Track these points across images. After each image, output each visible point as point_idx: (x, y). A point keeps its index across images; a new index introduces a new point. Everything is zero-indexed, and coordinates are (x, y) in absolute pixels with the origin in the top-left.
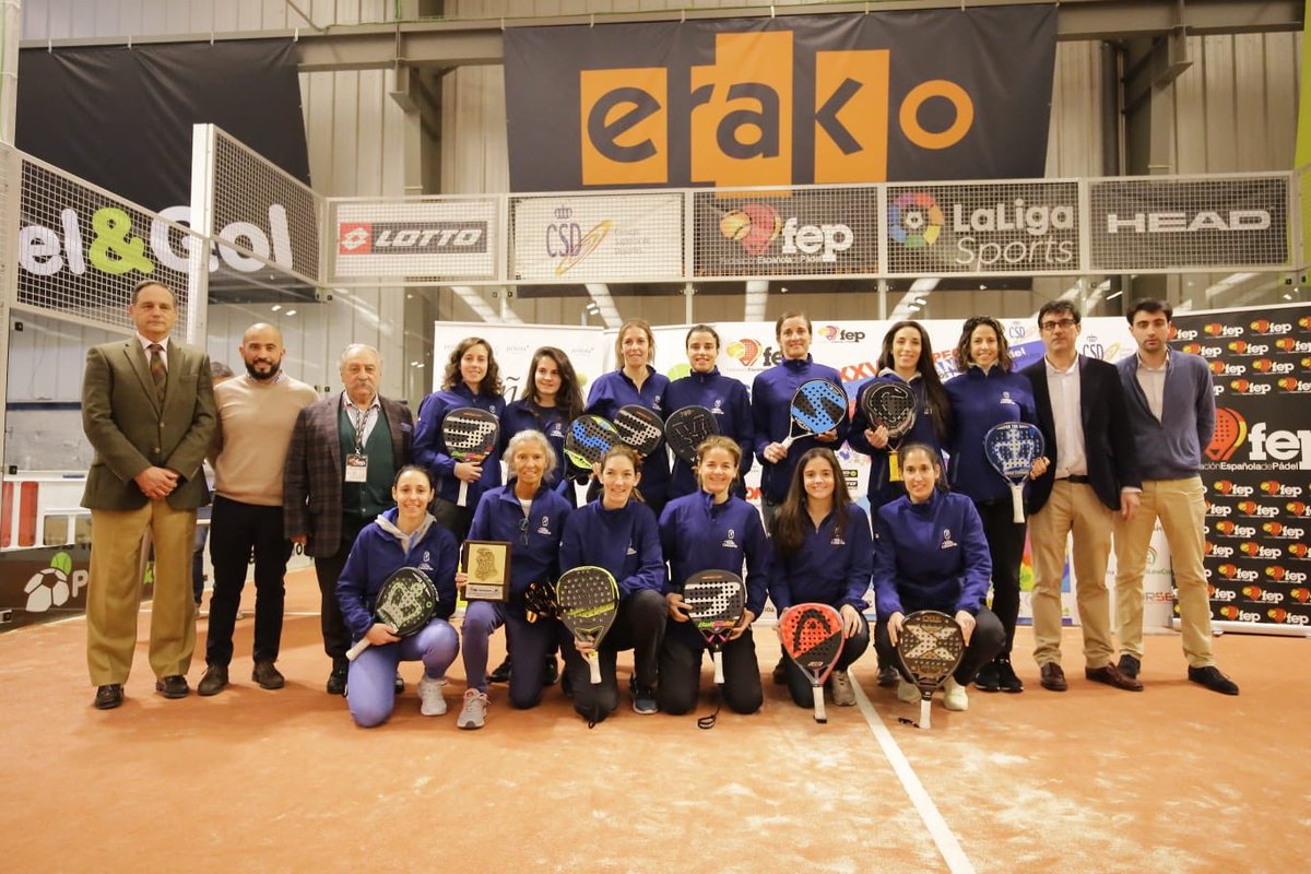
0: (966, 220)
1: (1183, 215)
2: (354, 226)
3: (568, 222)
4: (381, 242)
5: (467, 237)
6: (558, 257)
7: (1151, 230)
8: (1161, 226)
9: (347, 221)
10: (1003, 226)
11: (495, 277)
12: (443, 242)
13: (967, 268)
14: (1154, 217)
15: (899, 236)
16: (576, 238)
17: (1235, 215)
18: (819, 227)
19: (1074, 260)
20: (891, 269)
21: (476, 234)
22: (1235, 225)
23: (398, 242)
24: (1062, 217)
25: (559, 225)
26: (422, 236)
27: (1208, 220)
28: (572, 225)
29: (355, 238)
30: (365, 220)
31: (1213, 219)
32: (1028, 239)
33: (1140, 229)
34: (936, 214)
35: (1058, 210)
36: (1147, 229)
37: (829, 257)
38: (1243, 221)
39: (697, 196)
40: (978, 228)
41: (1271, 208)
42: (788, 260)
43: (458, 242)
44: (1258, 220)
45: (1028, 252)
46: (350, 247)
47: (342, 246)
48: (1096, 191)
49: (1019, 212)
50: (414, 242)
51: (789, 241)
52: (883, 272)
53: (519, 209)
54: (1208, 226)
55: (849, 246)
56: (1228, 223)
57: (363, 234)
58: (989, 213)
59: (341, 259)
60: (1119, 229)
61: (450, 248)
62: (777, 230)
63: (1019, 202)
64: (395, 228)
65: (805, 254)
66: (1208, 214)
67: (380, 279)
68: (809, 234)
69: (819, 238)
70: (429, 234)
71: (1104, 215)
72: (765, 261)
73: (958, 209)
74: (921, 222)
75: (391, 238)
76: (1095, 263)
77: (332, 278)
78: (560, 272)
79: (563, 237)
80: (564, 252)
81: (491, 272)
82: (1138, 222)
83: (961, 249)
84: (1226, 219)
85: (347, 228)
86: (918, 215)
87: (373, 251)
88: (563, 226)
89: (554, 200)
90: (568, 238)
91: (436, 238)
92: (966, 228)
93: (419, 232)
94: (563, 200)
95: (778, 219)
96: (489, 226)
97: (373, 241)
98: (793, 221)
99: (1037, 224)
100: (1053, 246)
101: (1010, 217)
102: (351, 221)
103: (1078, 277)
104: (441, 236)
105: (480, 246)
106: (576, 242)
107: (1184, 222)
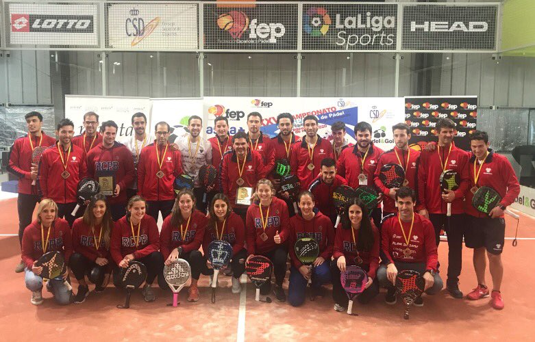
0: (342, 22)
1: (447, 23)
2: (19, 16)
3: (137, 17)
4: (35, 25)
5: (83, 24)
6: (132, 36)
7: (431, 30)
8: (436, 28)
9: (15, 13)
10: (360, 26)
11: (99, 46)
12: (69, 26)
13: (341, 48)
14: (433, 24)
15: (308, 30)
16: (141, 26)
17: (471, 24)
18: (268, 24)
19: (394, 45)
20: (304, 48)
21: (88, 22)
22: (471, 29)
23: (44, 26)
24: (389, 22)
25: (132, 19)
26: (58, 23)
27: (459, 26)
28: (140, 19)
29: (21, 23)
30: (25, 13)
31: (461, 25)
32: (372, 33)
33: (426, 30)
34: (327, 19)
35: (388, 18)
36: (429, 29)
37: (273, 40)
38: (475, 27)
39: (205, 5)
40: (348, 26)
41: (489, 21)
42: (252, 42)
43: (78, 26)
44: (482, 27)
45: (372, 40)
46: (18, 28)
47: (13, 27)
48: (406, 9)
49: (368, 19)
50: (53, 26)
51: (253, 31)
52: (300, 49)
53: (111, 9)
54: (459, 29)
55: (283, 35)
56: (468, 27)
57: (25, 21)
58: (354, 19)
59: (13, 34)
60: (416, 29)
61: (74, 30)
62: (247, 25)
63: (369, 14)
64: (43, 18)
65: (261, 39)
66: (459, 23)
67: (36, 46)
68: (263, 28)
69: (268, 30)
70: (62, 22)
71: (410, 22)
72: (240, 42)
73: (338, 16)
74: (319, 23)
75: (40, 24)
76: (404, 46)
77: (8, 45)
78: (133, 44)
79: (134, 26)
80: (135, 33)
81: (96, 44)
82: (425, 26)
83: (339, 37)
84: (467, 26)
85: (16, 17)
86: (318, 19)
87: (31, 31)
88: (135, 19)
89: (129, 5)
90: (137, 26)
91: (66, 24)
92: (342, 27)
93: (56, 21)
94: (134, 5)
95: (247, 19)
96: (94, 18)
97: (31, 25)
98: (255, 21)
99: (376, 25)
100: (384, 37)
101: (364, 21)
102: (17, 13)
103: (396, 53)
104: (68, 23)
105: (90, 29)
106: (141, 28)
107: (447, 27)
